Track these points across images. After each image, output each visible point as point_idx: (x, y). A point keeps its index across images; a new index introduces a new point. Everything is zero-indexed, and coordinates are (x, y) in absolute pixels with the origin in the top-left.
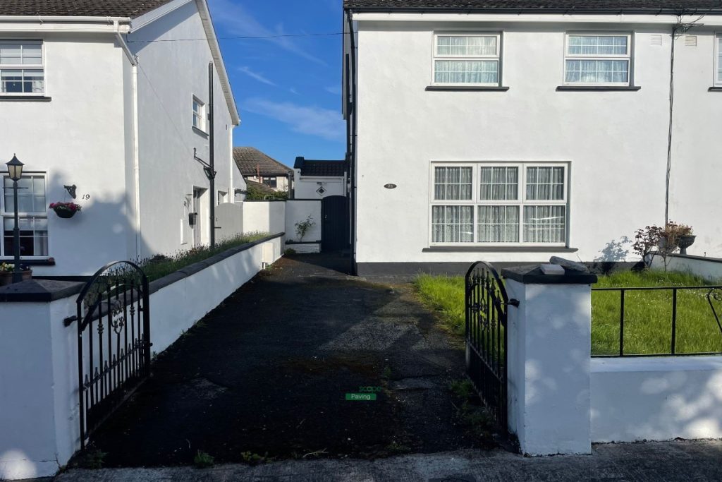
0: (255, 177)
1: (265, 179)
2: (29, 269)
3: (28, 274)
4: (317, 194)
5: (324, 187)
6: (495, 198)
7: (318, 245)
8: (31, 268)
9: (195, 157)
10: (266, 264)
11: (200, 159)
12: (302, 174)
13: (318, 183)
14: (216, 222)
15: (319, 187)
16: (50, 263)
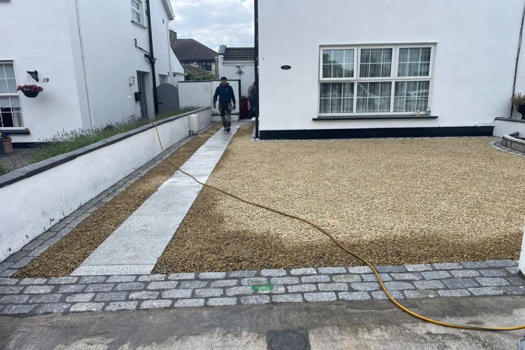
0: (195, 63)
1: (203, 64)
2: (9, 138)
3: (8, 141)
4: (236, 75)
5: (242, 70)
6: (372, 75)
7: (237, 116)
8: (11, 137)
9: (136, 46)
10: (192, 131)
11: (141, 49)
12: (225, 59)
13: (237, 66)
14: (158, 99)
15: (237, 70)
16: (26, 133)
